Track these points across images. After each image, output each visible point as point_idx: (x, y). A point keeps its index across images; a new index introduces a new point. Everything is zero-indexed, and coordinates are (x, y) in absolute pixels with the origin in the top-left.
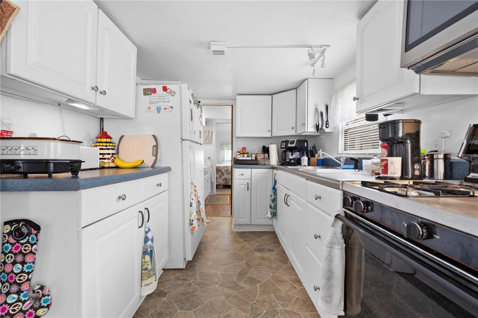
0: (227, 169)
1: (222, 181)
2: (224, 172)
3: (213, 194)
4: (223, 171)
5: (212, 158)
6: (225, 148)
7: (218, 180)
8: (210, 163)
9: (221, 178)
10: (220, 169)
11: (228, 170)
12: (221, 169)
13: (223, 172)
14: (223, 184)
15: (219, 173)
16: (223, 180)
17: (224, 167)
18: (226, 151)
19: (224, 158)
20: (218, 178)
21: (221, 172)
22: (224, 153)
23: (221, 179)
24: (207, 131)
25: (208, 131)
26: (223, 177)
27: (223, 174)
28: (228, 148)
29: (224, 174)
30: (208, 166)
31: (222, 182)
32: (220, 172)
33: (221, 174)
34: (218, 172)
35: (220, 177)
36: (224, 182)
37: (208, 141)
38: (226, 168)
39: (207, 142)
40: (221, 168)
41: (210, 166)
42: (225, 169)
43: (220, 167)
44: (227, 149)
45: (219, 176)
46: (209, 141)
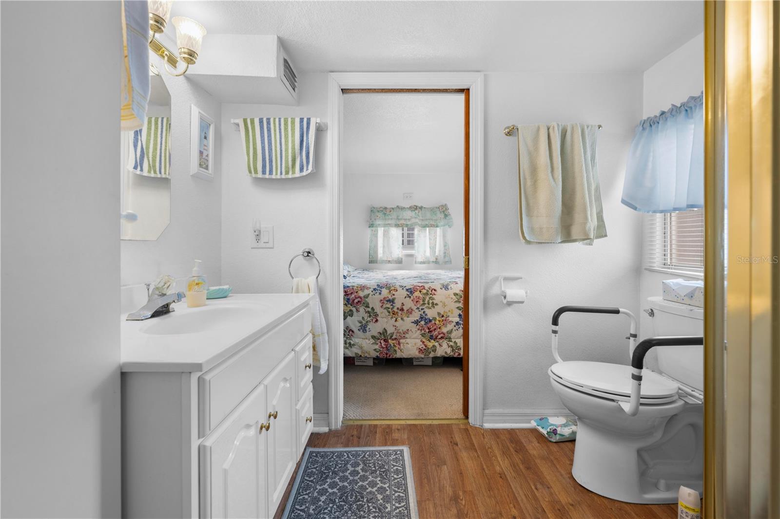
0: (390, 298)
1: (372, 341)
2: (378, 310)
3: (329, 425)
4: (374, 302)
5: (323, 253)
6: (378, 222)
7: (354, 340)
8: (311, 280)
9: (364, 331)
10: (361, 294)
11: (392, 301)
12: (367, 296)
13: (373, 309)
14: (374, 354)
15: (358, 311)
16: (373, 337)
17: (378, 288)
18: (381, 231)
19: (376, 252)
20: (355, 329)
21: (368, 307)
22: (377, 237)
23: (368, 334)
24: (297, 121)
25: (302, 120)
26: (375, 329)
27: (373, 315)
28: (387, 222)
29: (377, 315)
30: (304, 297)
31: (367, 346)
32: (362, 309)
33: (366, 316)
34: (354, 309)
35: (363, 328)
36: (377, 347)
37: (301, 170)
38: (385, 292)
39: (298, 174)
40: (366, 292)
41: (313, 293)
42: (382, 297)
43: (363, 288)
44: (385, 225)
45: (360, 322)
46: (305, 173)
